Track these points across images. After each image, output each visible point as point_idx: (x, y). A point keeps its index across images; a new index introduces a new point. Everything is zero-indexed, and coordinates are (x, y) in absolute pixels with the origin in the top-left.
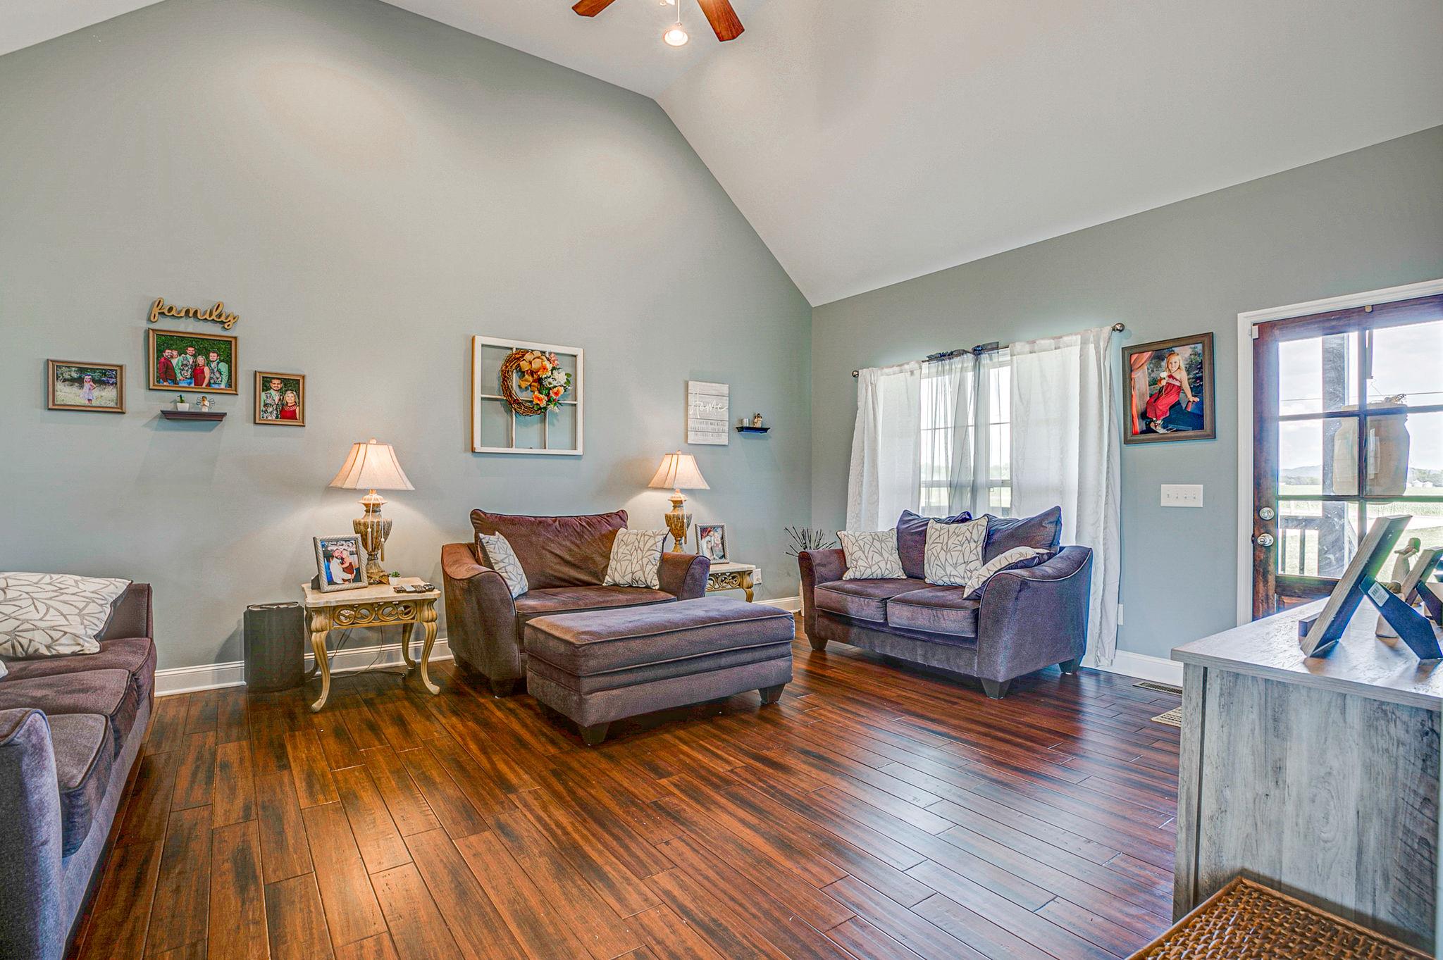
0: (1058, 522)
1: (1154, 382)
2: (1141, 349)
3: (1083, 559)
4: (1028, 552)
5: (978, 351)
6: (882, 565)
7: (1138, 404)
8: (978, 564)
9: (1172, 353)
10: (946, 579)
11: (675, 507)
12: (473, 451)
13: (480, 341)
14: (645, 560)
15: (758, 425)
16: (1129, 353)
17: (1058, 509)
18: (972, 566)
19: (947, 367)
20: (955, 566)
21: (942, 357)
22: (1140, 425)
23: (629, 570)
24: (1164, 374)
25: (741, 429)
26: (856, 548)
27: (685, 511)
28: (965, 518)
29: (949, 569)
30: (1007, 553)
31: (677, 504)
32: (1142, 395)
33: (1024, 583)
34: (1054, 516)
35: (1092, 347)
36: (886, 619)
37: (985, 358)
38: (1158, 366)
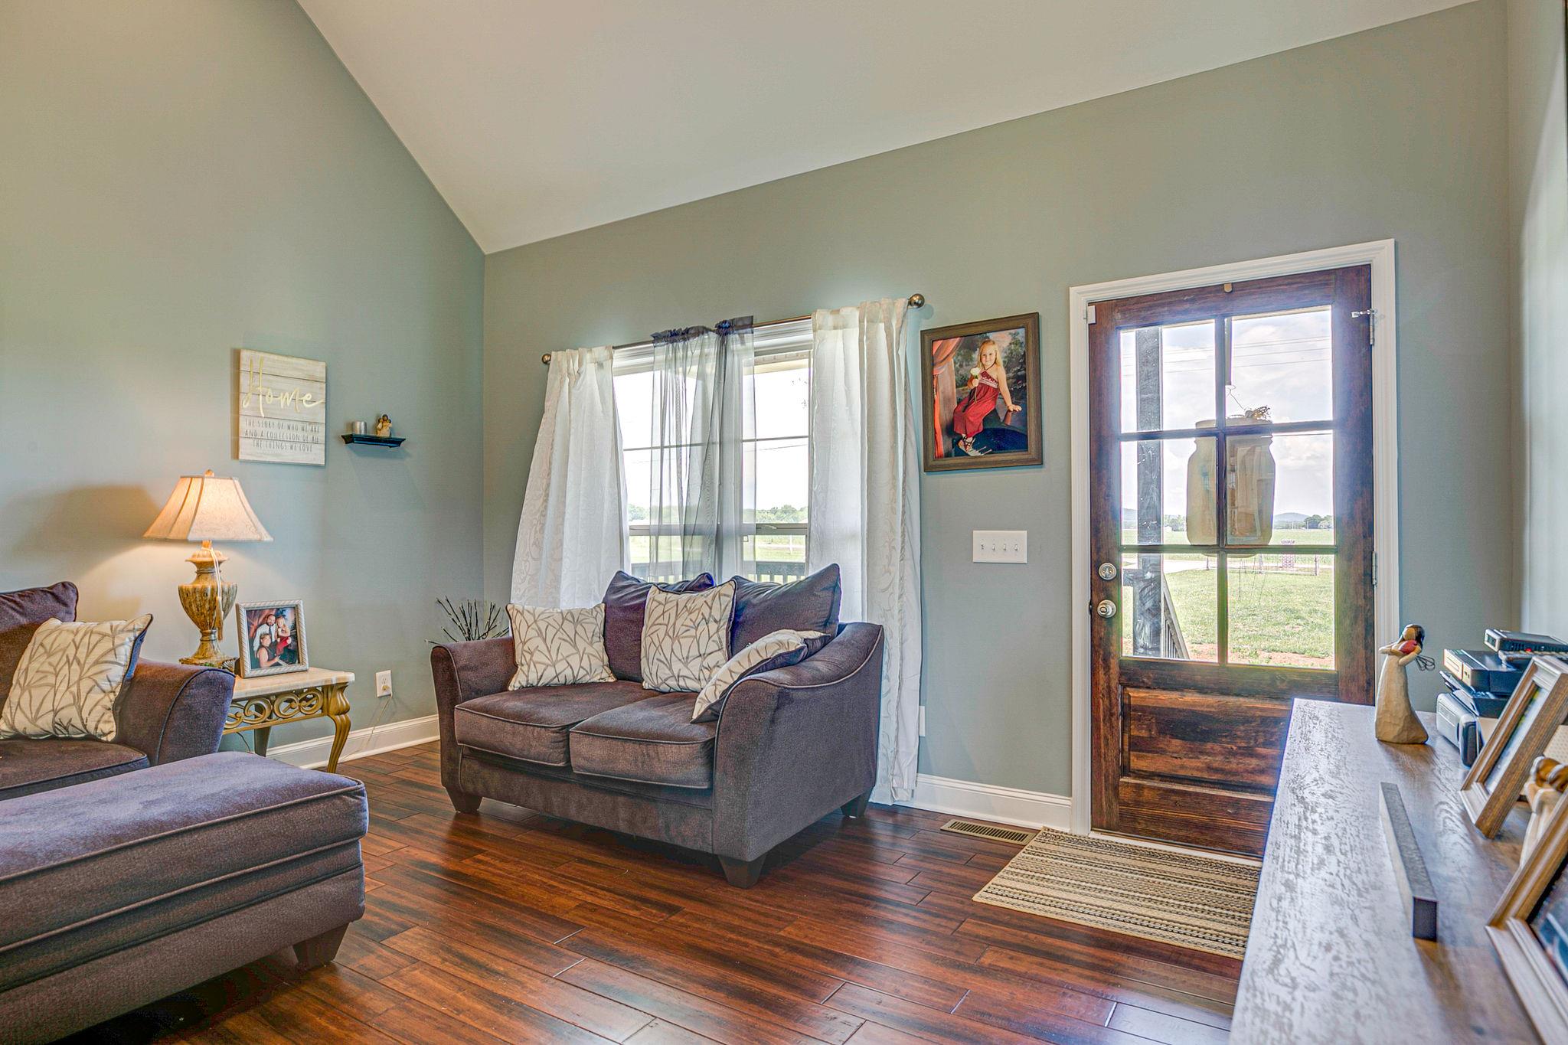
0: (836, 589)
1: (963, 381)
2: (945, 332)
3: (872, 642)
4: (790, 639)
5: (724, 330)
6: (583, 661)
7: (942, 414)
8: (720, 656)
9: (987, 341)
10: (672, 683)
16: (929, 338)
17: (835, 568)
18: (710, 661)
19: (680, 354)
20: (686, 661)
21: (673, 336)
22: (943, 444)
24: (976, 371)
28: (706, 583)
29: (677, 667)
30: (760, 643)
32: (947, 401)
34: (830, 578)
35: (881, 326)
37: (734, 339)
38: (968, 359)
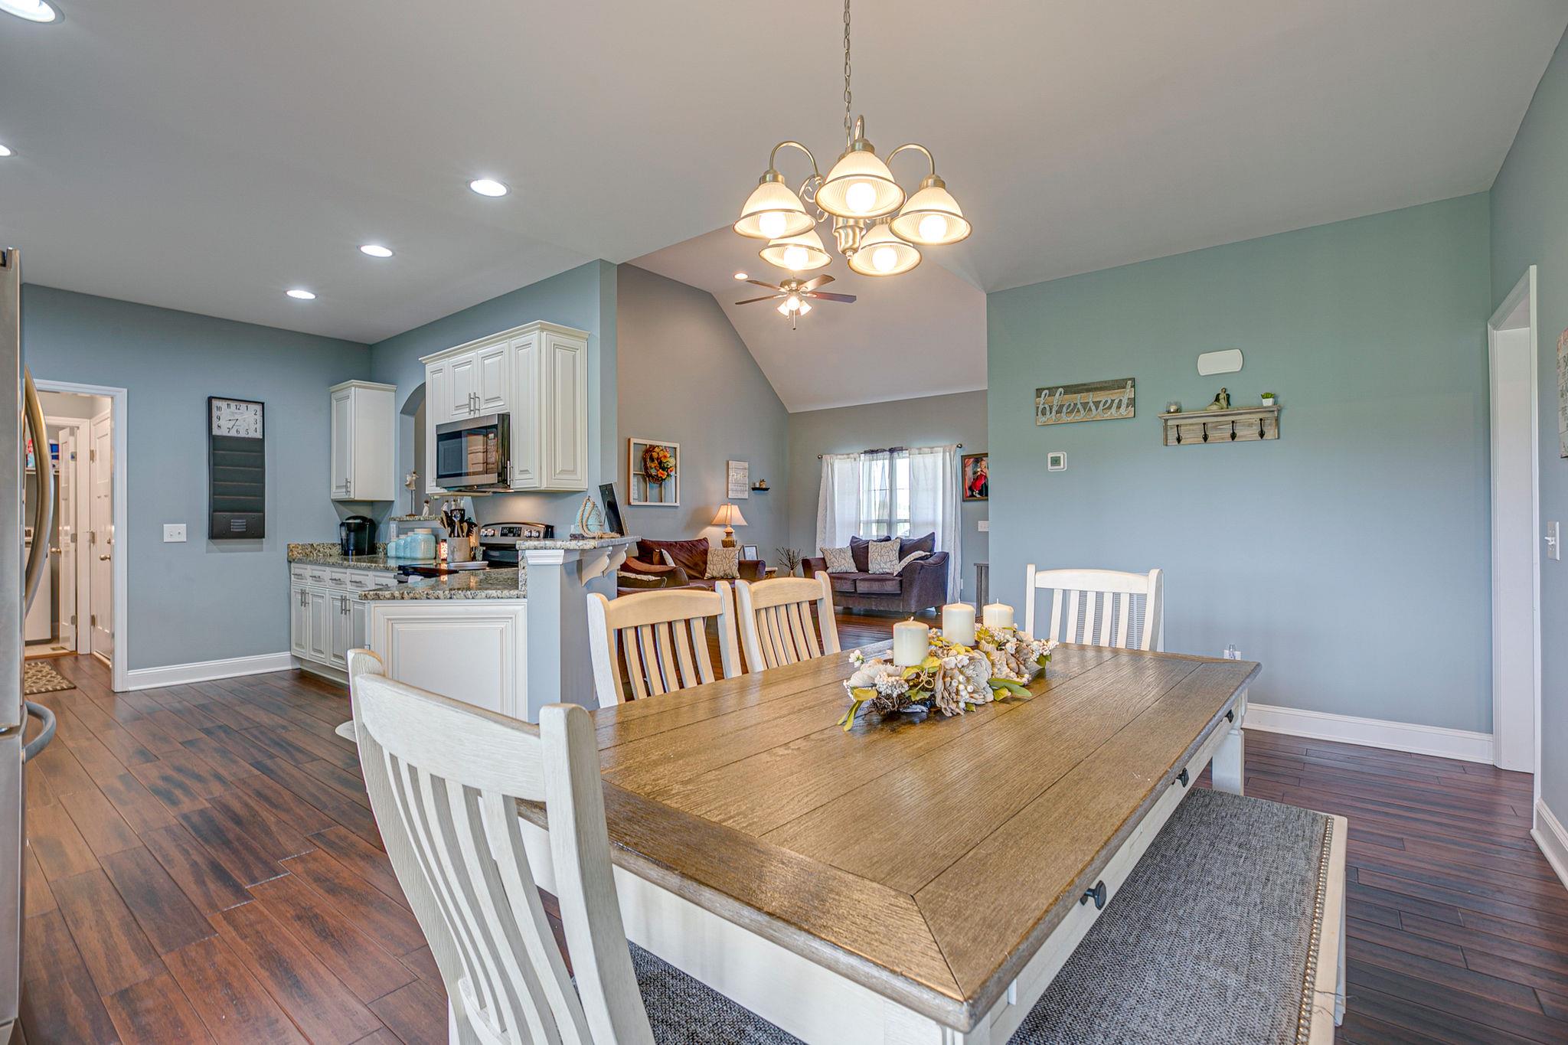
0: (934, 540)
1: (975, 473)
2: (969, 457)
3: (945, 557)
4: (920, 553)
5: (892, 451)
6: (846, 565)
7: (968, 483)
8: (897, 561)
9: (982, 460)
10: (881, 570)
11: (727, 536)
12: (629, 504)
13: (633, 441)
14: (731, 564)
15: (764, 487)
16: (964, 458)
17: (934, 533)
18: (894, 563)
19: (875, 457)
20: (885, 563)
21: (872, 452)
22: (969, 493)
23: (722, 569)
24: (979, 470)
25: (754, 489)
26: (832, 557)
27: (734, 537)
28: (888, 539)
29: (882, 565)
30: (913, 554)
31: (729, 534)
32: (970, 479)
33: (922, 566)
34: (932, 537)
35: (948, 454)
36: (856, 590)
37: (895, 454)
38: (976, 465)
